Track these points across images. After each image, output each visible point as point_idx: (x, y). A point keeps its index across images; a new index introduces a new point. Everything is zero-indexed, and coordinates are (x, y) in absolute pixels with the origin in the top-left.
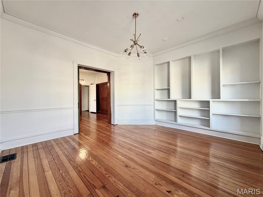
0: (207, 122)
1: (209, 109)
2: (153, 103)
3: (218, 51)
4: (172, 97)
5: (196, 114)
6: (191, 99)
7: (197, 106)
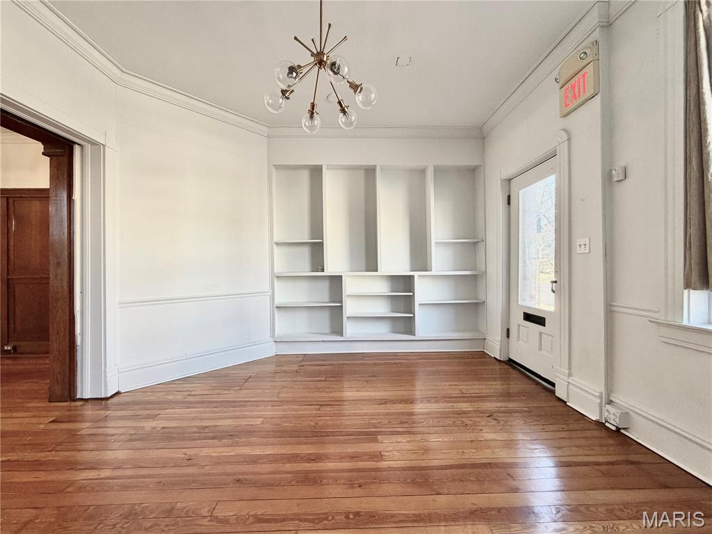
0: (406, 325)
1: (412, 294)
2: (267, 288)
3: (423, 172)
4: (332, 267)
5: (382, 309)
6: (377, 271)
7: (383, 288)
